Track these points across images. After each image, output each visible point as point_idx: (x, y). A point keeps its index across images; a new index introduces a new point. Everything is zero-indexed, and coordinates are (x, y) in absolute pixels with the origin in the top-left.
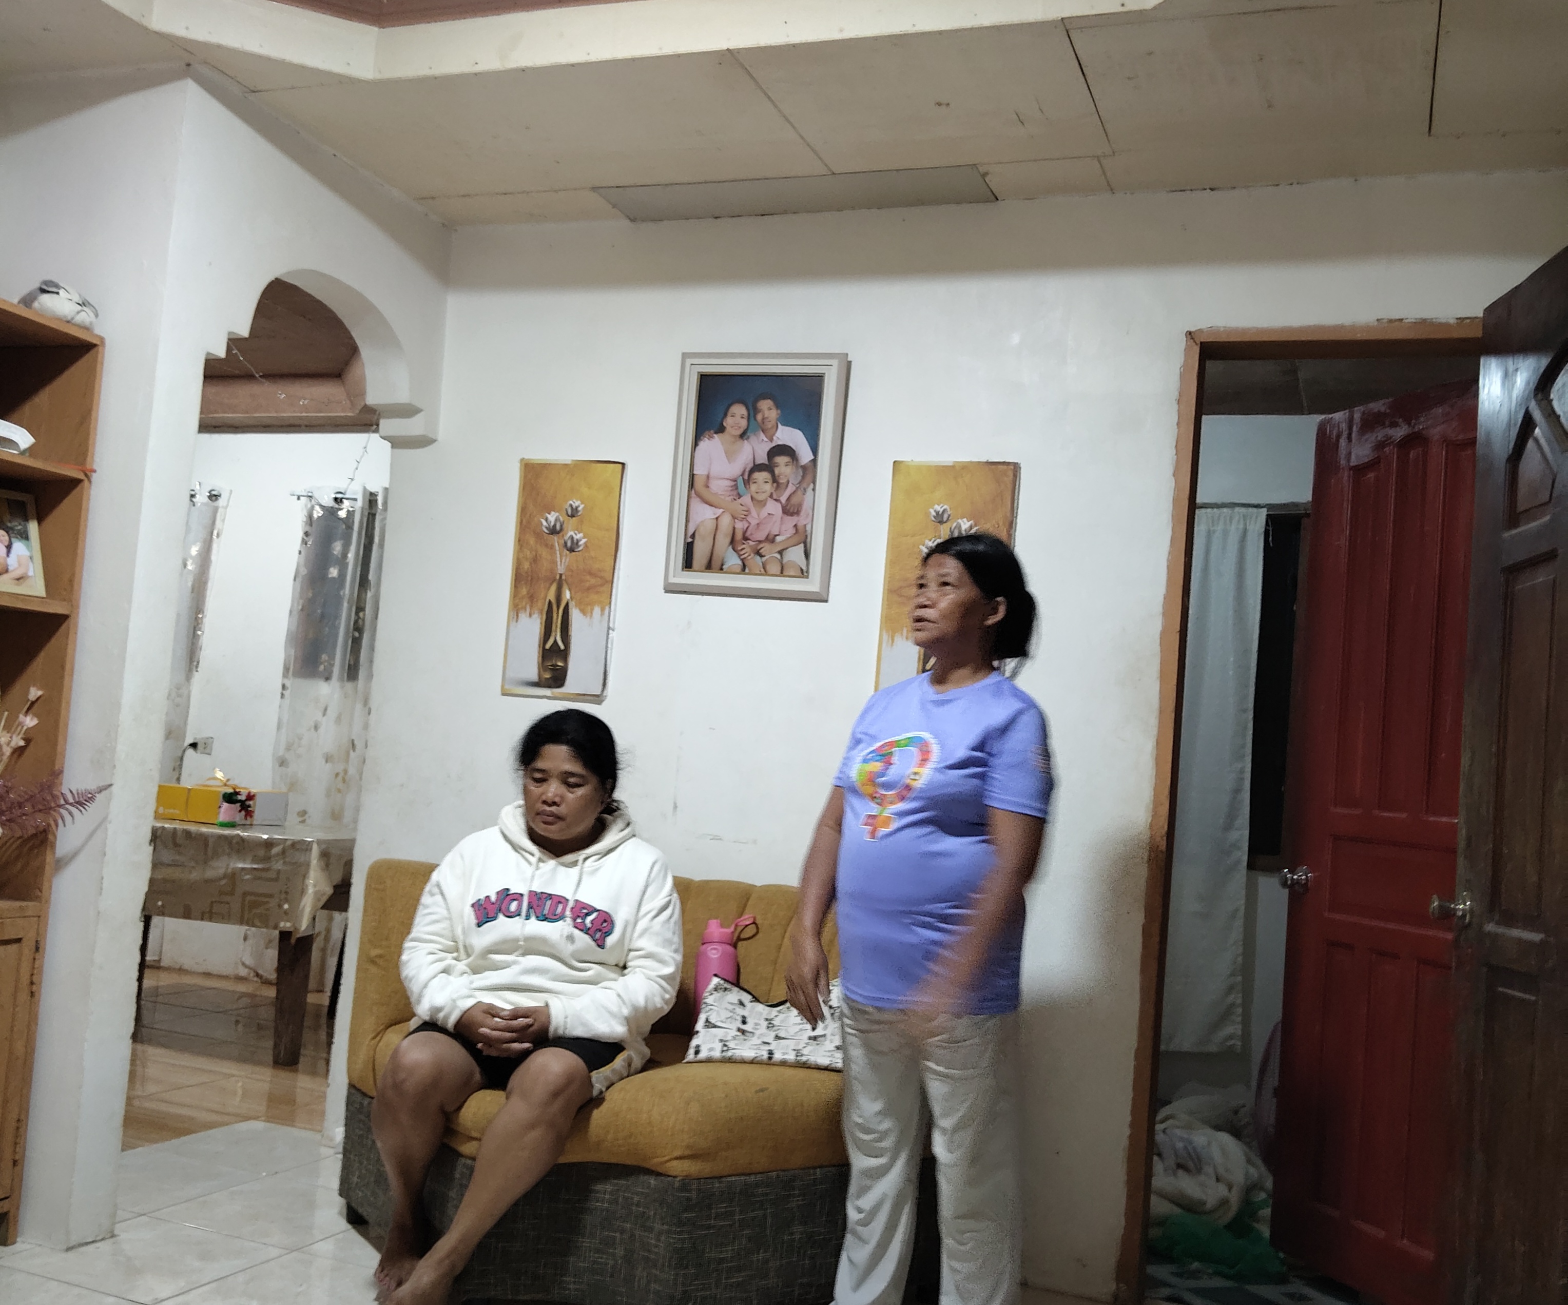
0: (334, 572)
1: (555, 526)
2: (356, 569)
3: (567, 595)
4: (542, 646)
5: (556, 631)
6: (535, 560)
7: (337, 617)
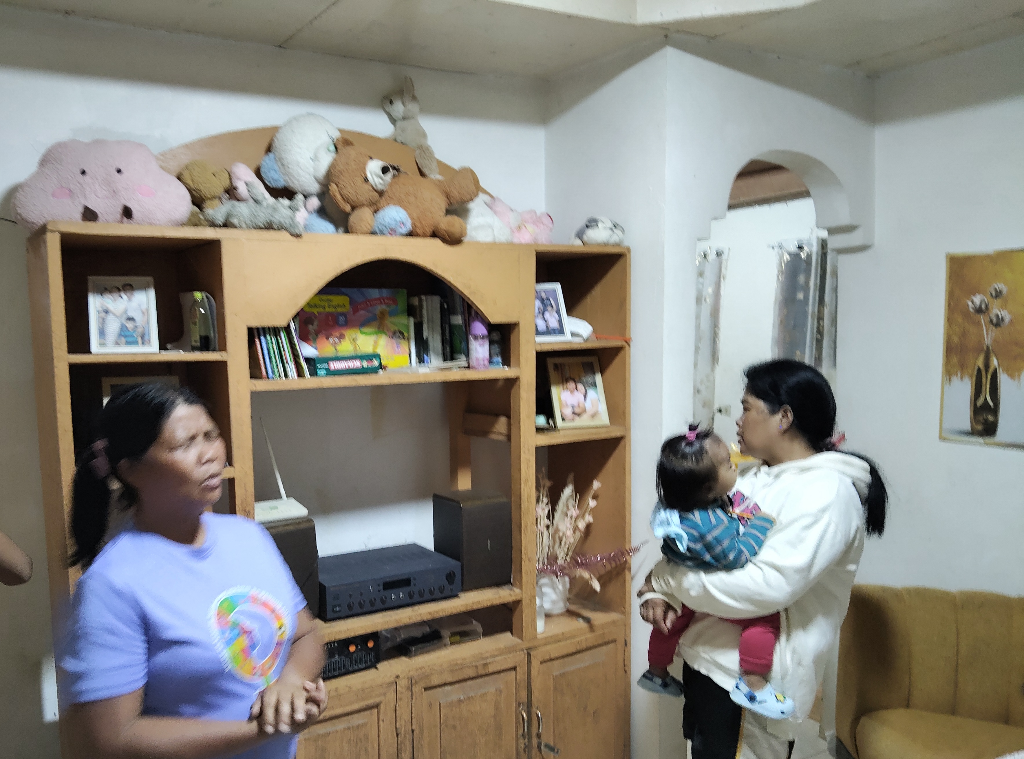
0: (800, 296)
1: (980, 306)
2: (815, 293)
3: (995, 362)
4: (973, 402)
5: (986, 391)
6: (964, 335)
7: (805, 325)
